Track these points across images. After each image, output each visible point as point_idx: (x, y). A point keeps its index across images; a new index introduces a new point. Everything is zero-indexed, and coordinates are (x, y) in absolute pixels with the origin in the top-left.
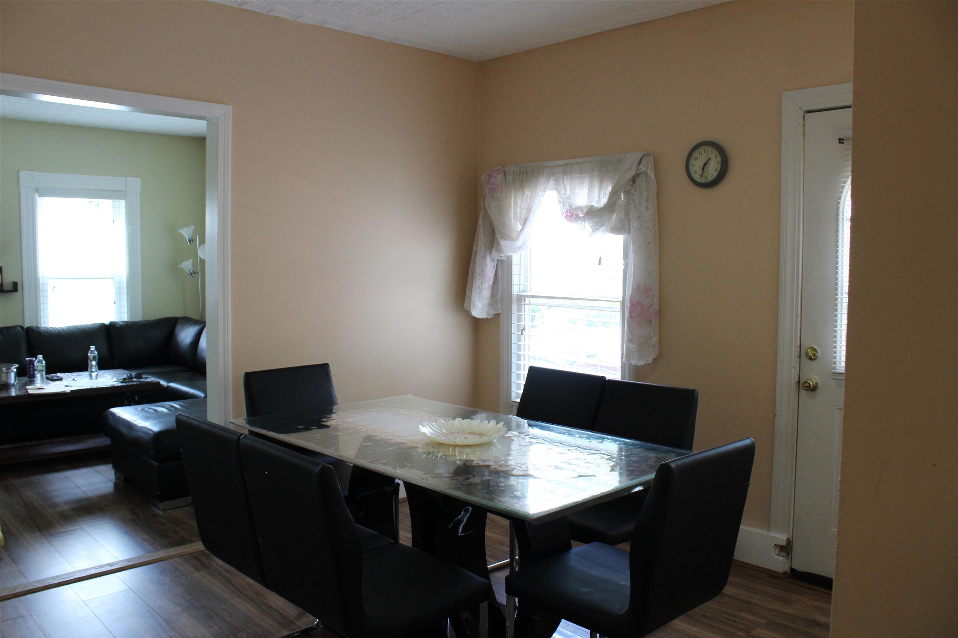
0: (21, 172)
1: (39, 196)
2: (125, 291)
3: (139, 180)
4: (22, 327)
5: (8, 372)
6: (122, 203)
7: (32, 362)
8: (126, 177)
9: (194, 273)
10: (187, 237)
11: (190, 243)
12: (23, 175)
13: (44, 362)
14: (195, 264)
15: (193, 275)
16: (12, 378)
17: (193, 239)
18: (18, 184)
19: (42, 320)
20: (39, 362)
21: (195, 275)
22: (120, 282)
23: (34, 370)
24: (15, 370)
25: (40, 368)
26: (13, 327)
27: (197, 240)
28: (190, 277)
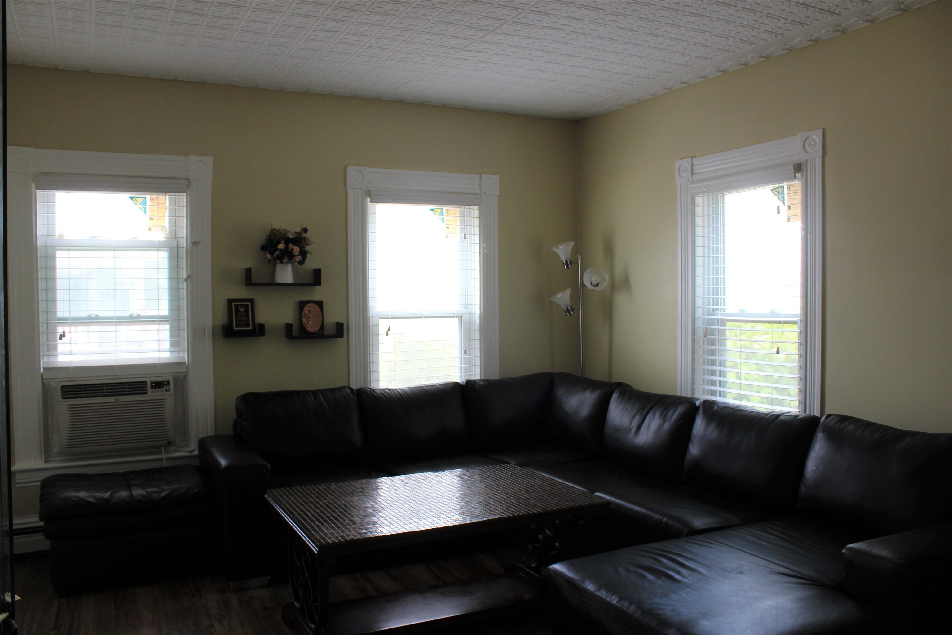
0: (349, 169)
1: (371, 202)
2: (477, 335)
3: (496, 178)
4: (350, 389)
6: (475, 211)
8: (480, 174)
9: (573, 309)
10: (563, 258)
11: (568, 267)
12: (352, 171)
14: (574, 296)
15: (572, 313)
17: (572, 260)
18: (345, 185)
19: (372, 376)
21: (573, 312)
22: (470, 322)
26: (340, 389)
27: (577, 263)
28: (567, 315)
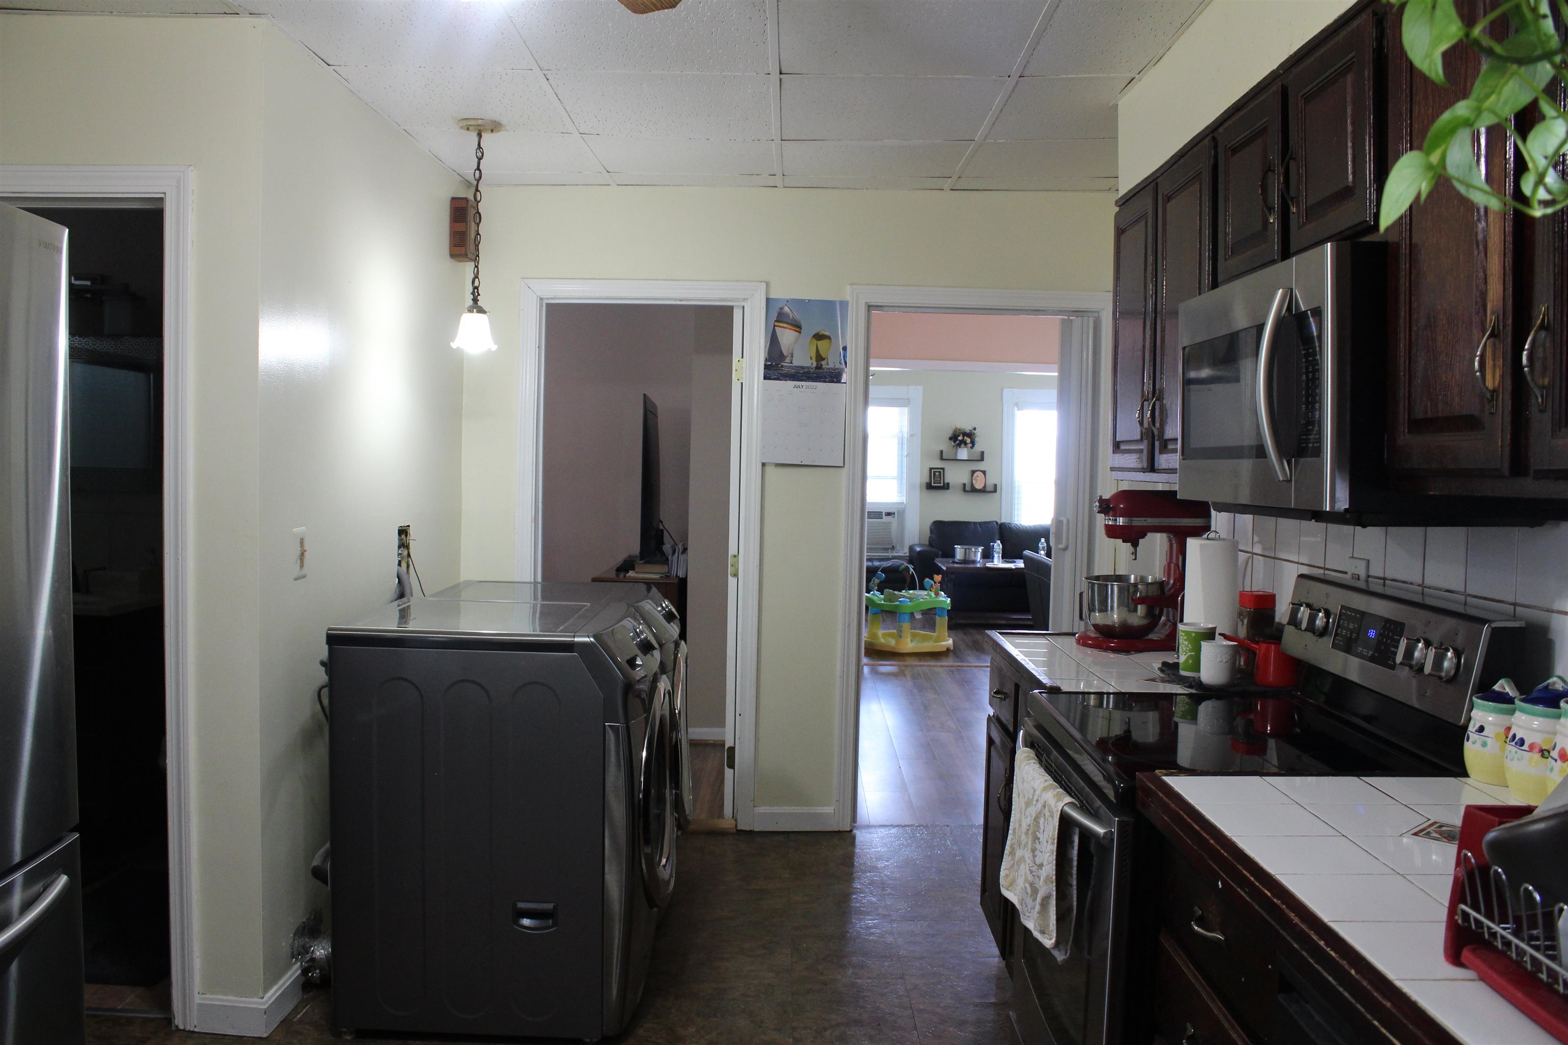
0: (1004, 390)
1: (1018, 409)
4: (997, 523)
5: (975, 552)
7: (993, 545)
12: (1006, 392)
13: (1001, 546)
16: (979, 557)
18: (1002, 400)
20: (998, 546)
23: (993, 551)
24: (980, 550)
25: (998, 550)
26: (990, 522)
